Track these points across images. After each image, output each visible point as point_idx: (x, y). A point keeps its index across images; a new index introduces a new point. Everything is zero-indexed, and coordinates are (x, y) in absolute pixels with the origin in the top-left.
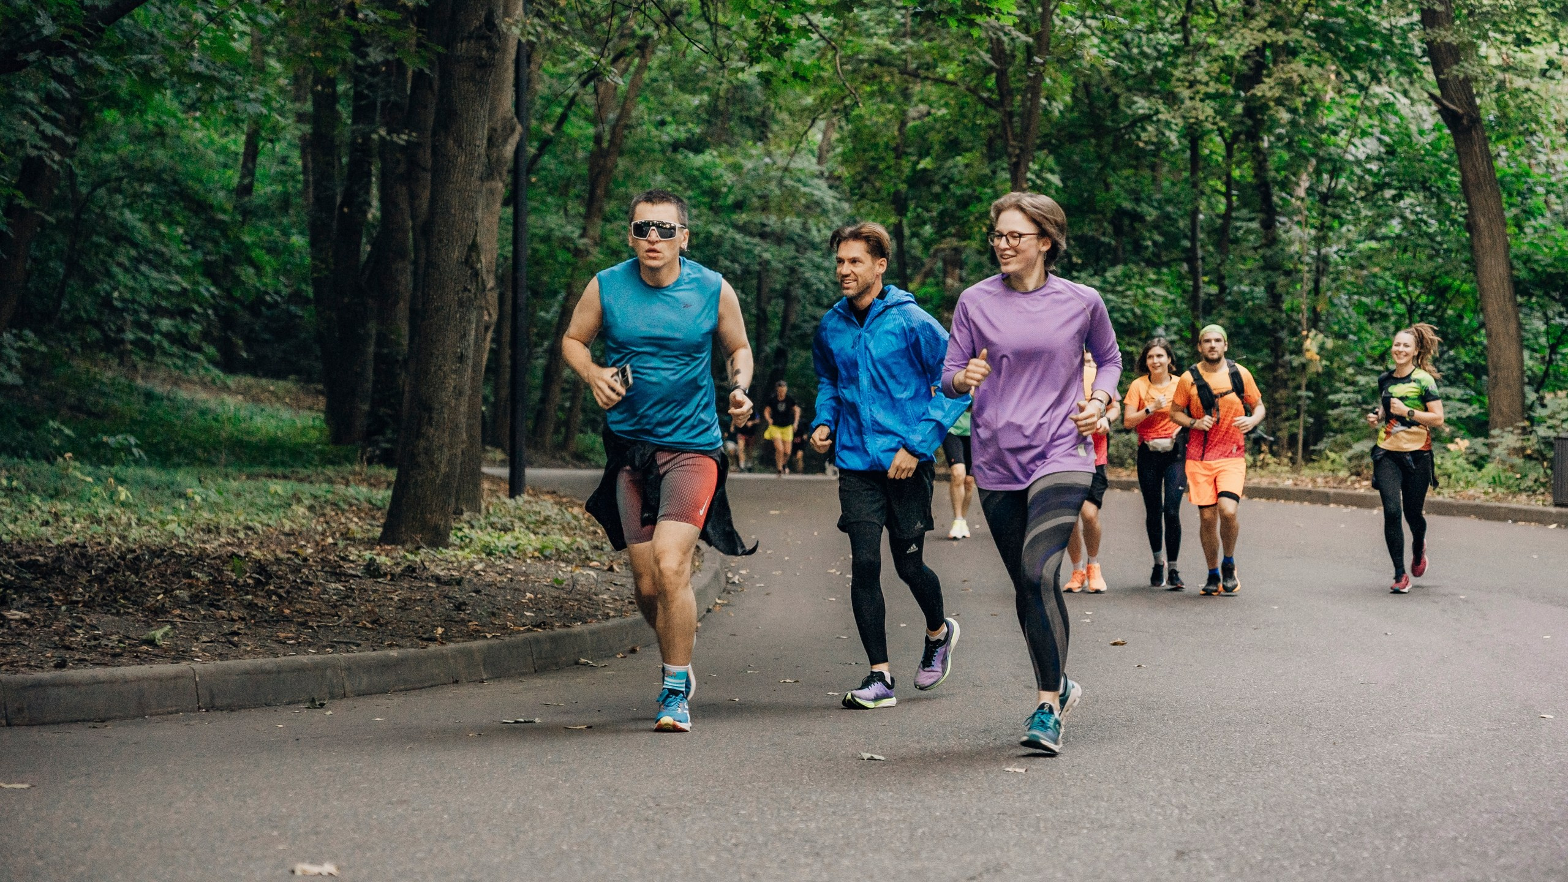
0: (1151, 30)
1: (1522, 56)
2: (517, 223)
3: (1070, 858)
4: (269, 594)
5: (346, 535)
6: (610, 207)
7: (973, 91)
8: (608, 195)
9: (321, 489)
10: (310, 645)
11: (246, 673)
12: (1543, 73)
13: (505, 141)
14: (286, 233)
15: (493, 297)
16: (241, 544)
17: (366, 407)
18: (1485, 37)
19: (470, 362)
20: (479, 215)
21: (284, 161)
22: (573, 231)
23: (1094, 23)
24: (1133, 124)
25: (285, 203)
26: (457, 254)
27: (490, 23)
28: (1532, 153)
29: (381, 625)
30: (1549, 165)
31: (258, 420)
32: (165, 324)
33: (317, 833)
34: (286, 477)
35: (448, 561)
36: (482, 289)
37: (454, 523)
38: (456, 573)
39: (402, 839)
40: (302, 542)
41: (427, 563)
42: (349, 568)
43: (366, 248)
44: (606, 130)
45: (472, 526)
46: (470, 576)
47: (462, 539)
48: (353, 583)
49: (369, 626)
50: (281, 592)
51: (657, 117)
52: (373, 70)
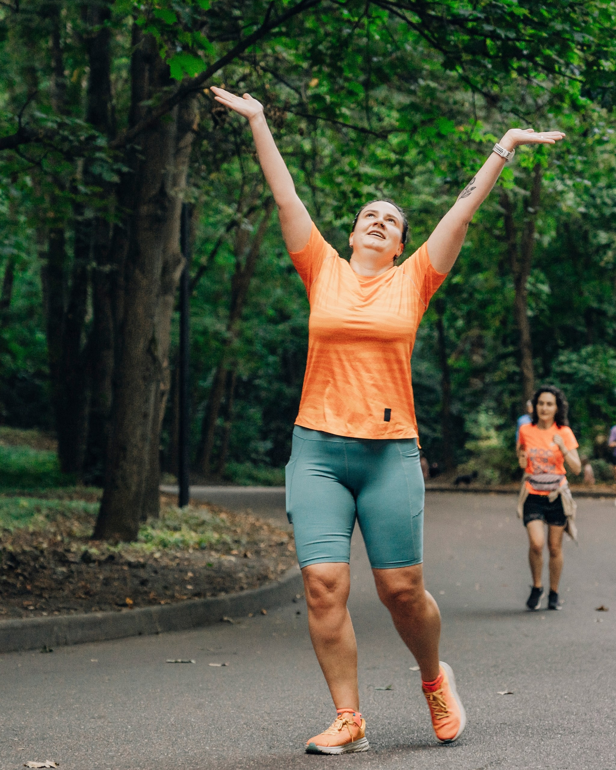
2: (183, 323)
3: (548, 755)
4: (18, 575)
5: (71, 535)
6: (245, 311)
7: (489, 230)
8: (245, 303)
9: (54, 502)
10: (43, 610)
13: (174, 269)
14: (32, 332)
15: (167, 373)
17: (84, 447)
19: (151, 417)
20: (156, 319)
21: (31, 283)
22: (221, 327)
23: (569, 182)
24: (597, 251)
25: (30, 312)
26: (142, 345)
27: (163, 192)
29: (91, 596)
31: (14, 457)
33: (43, 739)
34: (30, 495)
35: (136, 552)
36: (159, 369)
37: (141, 525)
38: (142, 560)
39: (100, 743)
40: (41, 540)
41: (123, 554)
42: (71, 557)
43: (84, 340)
44: (243, 259)
45: (153, 527)
46: (151, 562)
47: (147, 536)
48: (73, 567)
49: (83, 596)
50: (26, 574)
51: (277, 251)
52: (88, 223)
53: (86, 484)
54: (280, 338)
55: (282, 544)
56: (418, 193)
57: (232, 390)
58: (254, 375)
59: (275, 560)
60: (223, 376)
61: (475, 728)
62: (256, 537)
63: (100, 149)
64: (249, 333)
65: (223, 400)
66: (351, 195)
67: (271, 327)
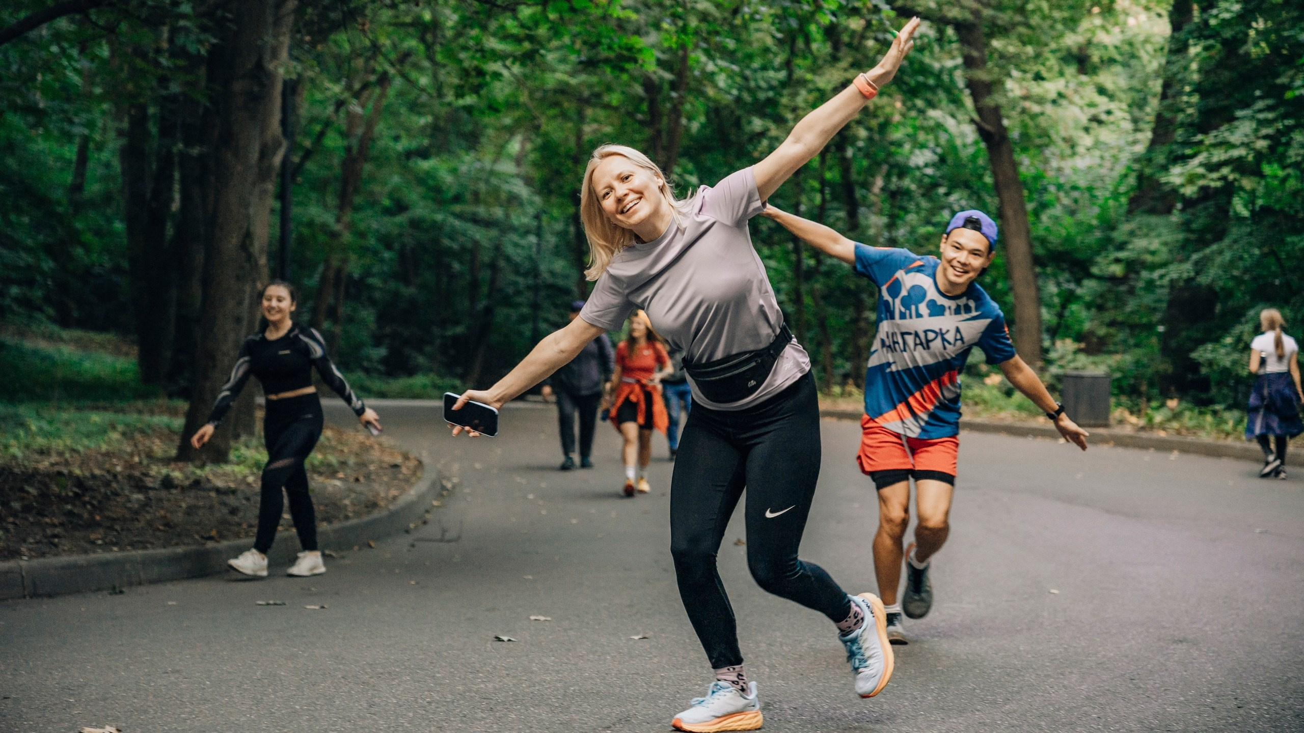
0: (764, 68)
1: (1037, 89)
2: (284, 216)
4: (84, 504)
5: (150, 455)
6: (358, 200)
7: (630, 115)
8: (357, 191)
9: (132, 418)
10: (115, 544)
11: (63, 568)
12: (1054, 102)
13: (274, 154)
14: (109, 221)
16: (67, 463)
17: (169, 354)
18: (1009, 75)
19: (245, 323)
20: (251, 211)
21: (107, 165)
22: (328, 218)
23: (721, 63)
25: (108, 198)
26: (234, 240)
27: (260, 66)
28: (1046, 161)
29: (171, 527)
30: (1059, 169)
31: (87, 364)
32: (14, 290)
33: (105, 699)
34: (105, 409)
35: (225, 475)
36: (255, 266)
37: (232, 443)
38: (232, 485)
39: (172, 703)
40: (115, 461)
41: (211, 477)
42: (149, 482)
43: (170, 231)
44: (354, 142)
45: (247, 447)
46: (243, 487)
47: (239, 457)
48: (151, 494)
49: (161, 528)
50: (95, 502)
51: (393, 133)
52: (174, 98)
53: (171, 396)
54: (396, 231)
55: (395, 466)
56: (554, 71)
57: (342, 289)
58: (367, 273)
59: (387, 484)
60: (331, 275)
61: (604, 679)
62: (365, 457)
63: (184, 16)
64: (362, 226)
65: (331, 300)
66: (473, 73)
67: (386, 219)
